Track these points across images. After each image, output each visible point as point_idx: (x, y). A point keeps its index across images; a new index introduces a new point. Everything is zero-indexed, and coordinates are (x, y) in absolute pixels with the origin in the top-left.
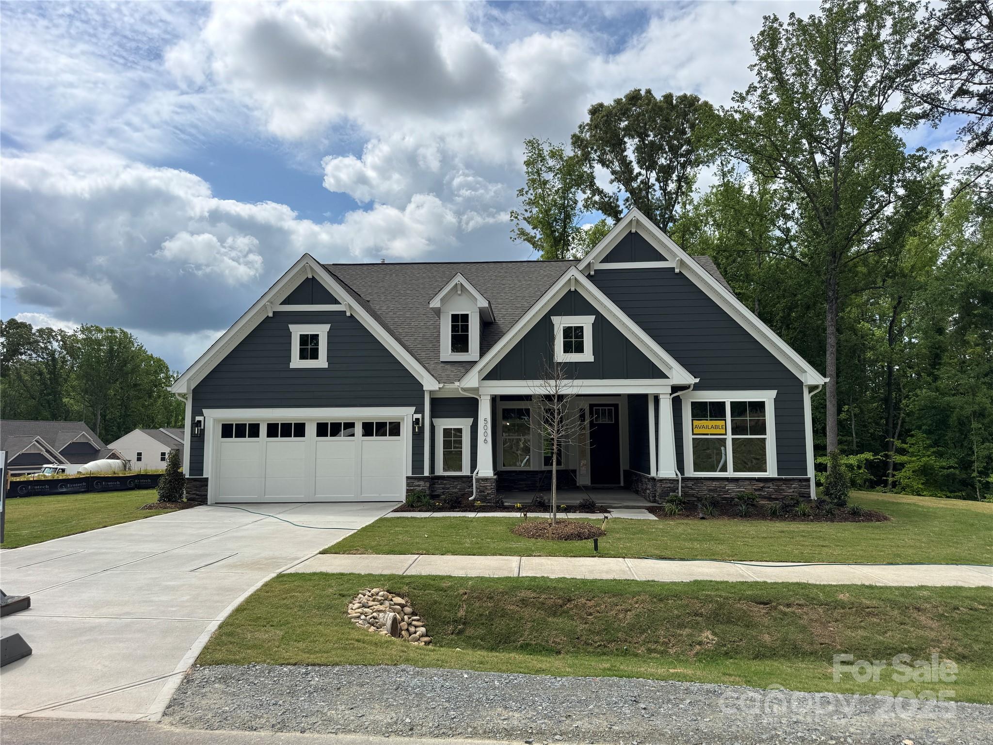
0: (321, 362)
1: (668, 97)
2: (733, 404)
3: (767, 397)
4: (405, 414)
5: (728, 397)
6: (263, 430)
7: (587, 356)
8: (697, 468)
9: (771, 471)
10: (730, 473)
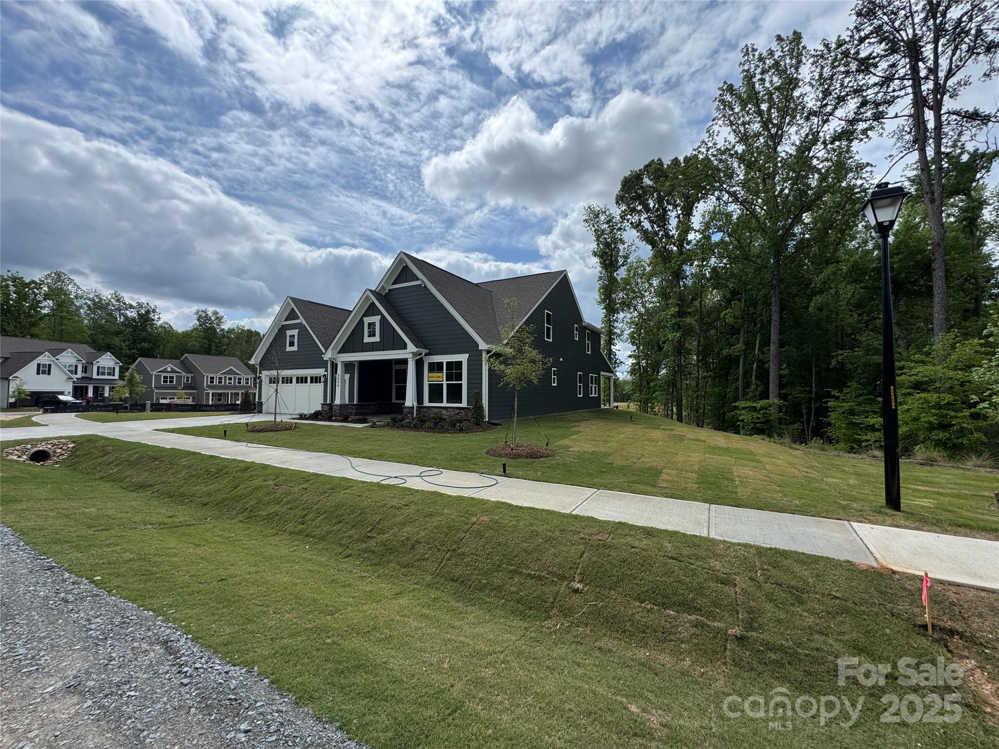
0: (295, 348)
2: (447, 363)
3: (463, 358)
4: (320, 372)
5: (444, 359)
7: (377, 339)
8: (430, 402)
9: (464, 404)
10: (445, 404)
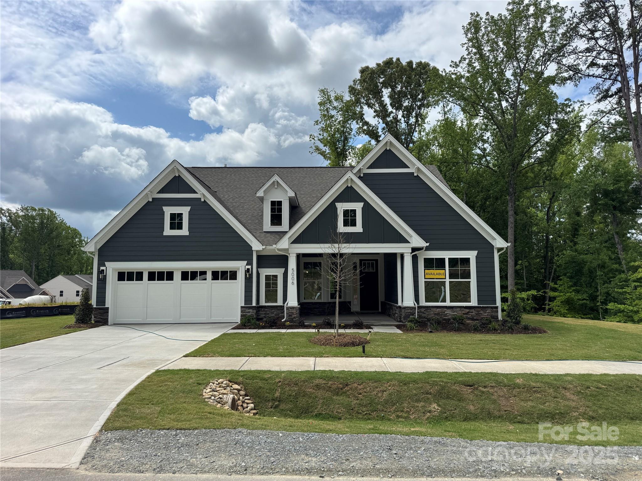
0: (185, 231)
1: (410, 63)
2: (450, 259)
3: (471, 255)
4: (240, 266)
5: (447, 255)
6: (145, 276)
7: (358, 228)
8: (427, 301)
9: (474, 303)
10: (448, 303)
